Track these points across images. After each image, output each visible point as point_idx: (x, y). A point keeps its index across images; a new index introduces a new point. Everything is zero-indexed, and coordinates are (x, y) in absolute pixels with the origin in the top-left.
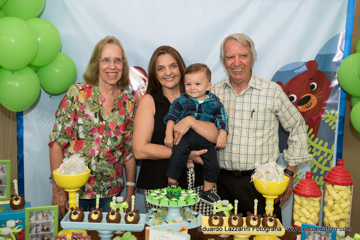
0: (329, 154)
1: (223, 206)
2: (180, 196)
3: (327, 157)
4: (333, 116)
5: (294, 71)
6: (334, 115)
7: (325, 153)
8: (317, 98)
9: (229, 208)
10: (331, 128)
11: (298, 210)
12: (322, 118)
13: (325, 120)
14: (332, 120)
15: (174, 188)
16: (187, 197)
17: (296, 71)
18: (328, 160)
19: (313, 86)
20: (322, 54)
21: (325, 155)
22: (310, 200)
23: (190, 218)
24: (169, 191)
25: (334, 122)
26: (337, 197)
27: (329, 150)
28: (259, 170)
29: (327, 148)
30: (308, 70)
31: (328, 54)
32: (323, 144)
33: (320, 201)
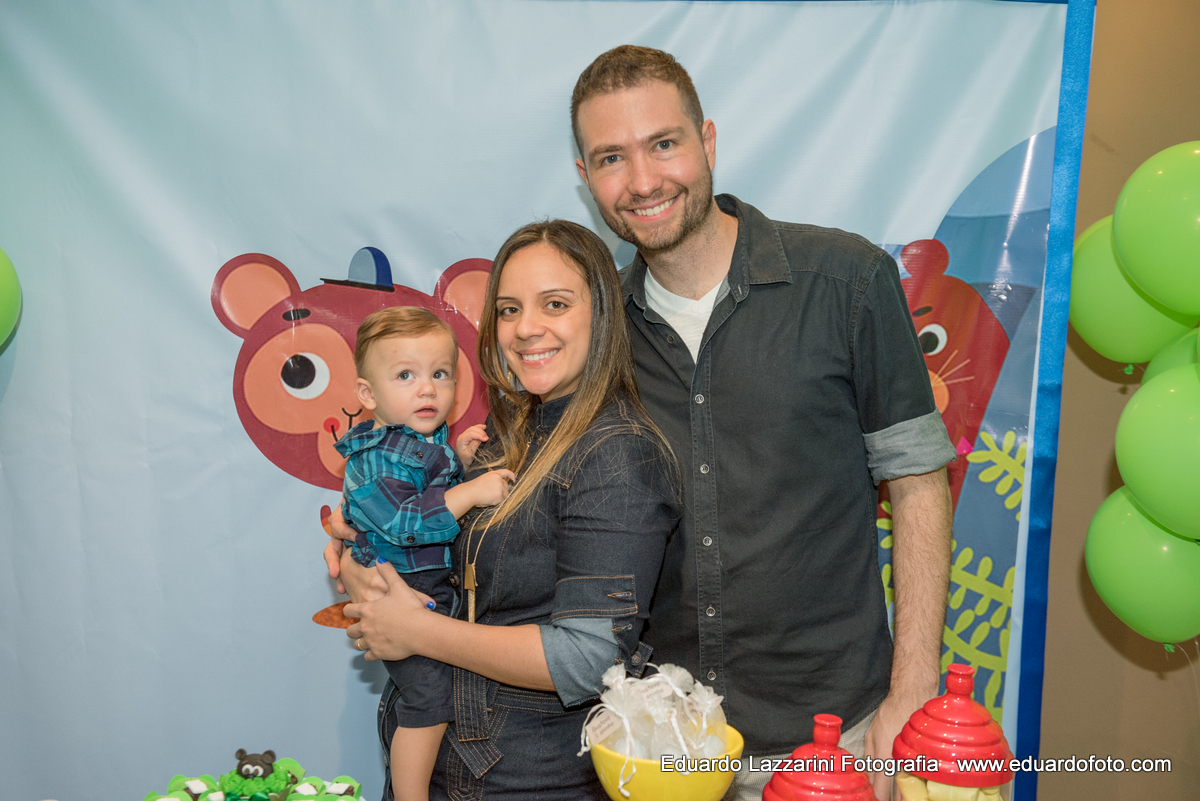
0: (995, 605)
3: (987, 617)
4: (1010, 458)
6: (1013, 453)
7: (983, 599)
8: (948, 386)
10: (1003, 506)
12: (969, 463)
13: (980, 471)
14: (1005, 473)
15: (254, 776)
18: (992, 628)
19: (932, 339)
20: (964, 215)
21: (982, 608)
25: (1015, 480)
27: (997, 588)
28: (611, 707)
29: (990, 579)
30: (910, 276)
31: (988, 214)
32: (972, 562)
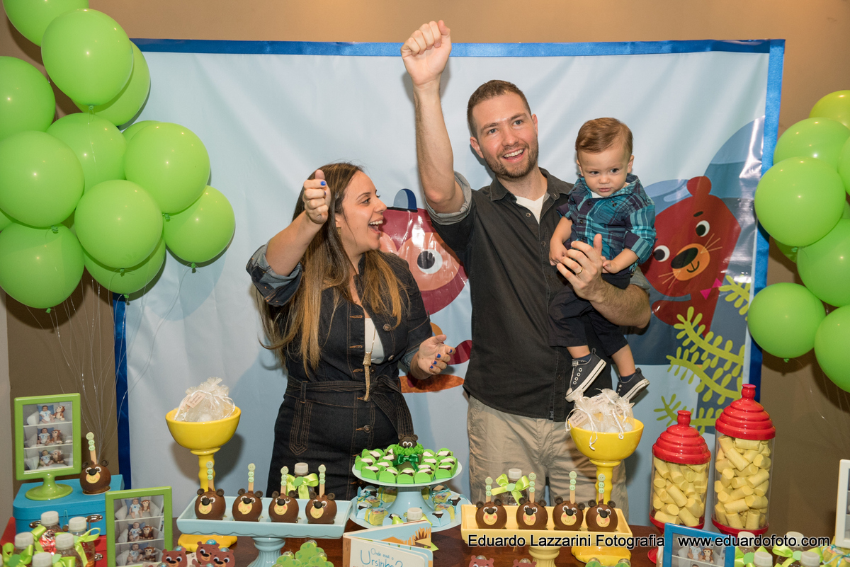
0: (734, 365)
1: (510, 481)
2: (419, 463)
3: (730, 371)
4: (742, 289)
5: (663, 200)
6: (743, 286)
7: (727, 363)
8: (709, 252)
9: (522, 485)
10: (738, 313)
11: (663, 490)
12: (719, 291)
13: (726, 296)
14: (739, 296)
15: (409, 447)
16: (435, 464)
17: (667, 199)
18: (733, 377)
19: (702, 228)
20: (719, 163)
21: (727, 366)
22: (687, 469)
23: (441, 507)
24: (397, 453)
25: (745, 300)
26: (741, 462)
27: (735, 356)
28: (581, 409)
29: (731, 351)
30: (691, 196)
31: (729, 162)
32: (721, 344)
33: (707, 470)
